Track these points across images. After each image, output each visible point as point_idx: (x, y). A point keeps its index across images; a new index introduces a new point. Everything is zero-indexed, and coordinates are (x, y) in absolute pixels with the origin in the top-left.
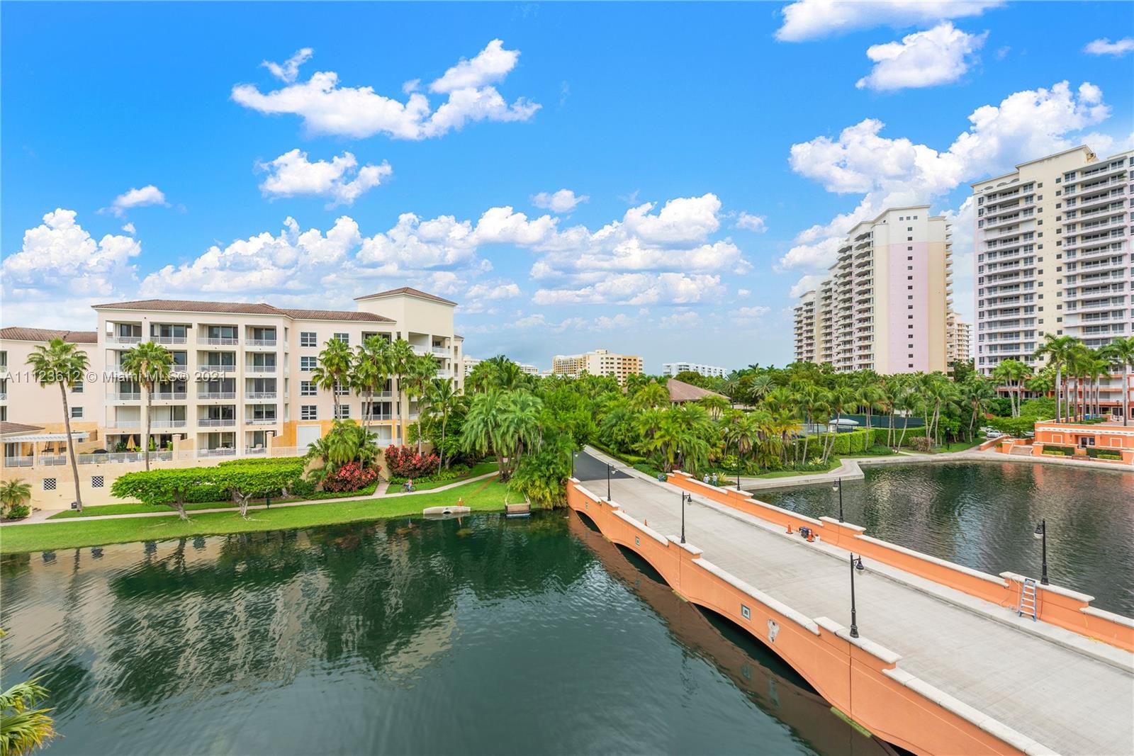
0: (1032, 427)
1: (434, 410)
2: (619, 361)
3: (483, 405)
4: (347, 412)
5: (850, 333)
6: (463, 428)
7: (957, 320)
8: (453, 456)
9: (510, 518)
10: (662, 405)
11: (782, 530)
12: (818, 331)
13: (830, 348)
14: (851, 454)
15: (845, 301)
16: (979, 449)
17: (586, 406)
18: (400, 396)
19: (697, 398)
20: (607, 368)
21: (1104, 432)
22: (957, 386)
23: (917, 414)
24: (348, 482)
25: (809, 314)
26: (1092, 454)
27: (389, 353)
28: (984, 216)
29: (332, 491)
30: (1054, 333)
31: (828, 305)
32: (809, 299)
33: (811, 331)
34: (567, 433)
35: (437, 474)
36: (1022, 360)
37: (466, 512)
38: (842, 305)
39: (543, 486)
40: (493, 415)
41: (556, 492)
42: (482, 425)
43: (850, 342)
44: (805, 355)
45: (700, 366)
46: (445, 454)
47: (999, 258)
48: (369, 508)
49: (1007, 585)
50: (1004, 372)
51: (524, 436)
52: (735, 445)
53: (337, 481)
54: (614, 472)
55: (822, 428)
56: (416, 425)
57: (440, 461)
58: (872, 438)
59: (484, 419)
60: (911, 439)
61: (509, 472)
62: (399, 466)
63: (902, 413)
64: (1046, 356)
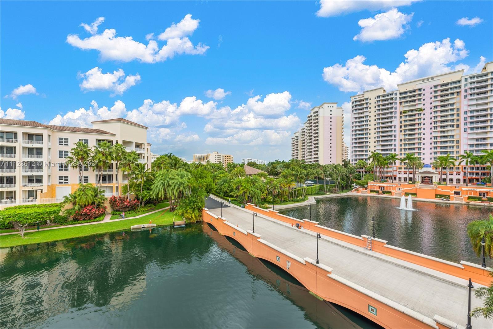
0: (367, 184)
1: (136, 178)
2: (223, 157)
3: (162, 176)
4: (87, 180)
5: (311, 149)
6: (152, 187)
7: (345, 145)
8: (146, 200)
9: (176, 228)
10: (242, 176)
11: (289, 225)
12: (300, 147)
13: (304, 154)
14: (311, 195)
15: (309, 136)
16: (352, 192)
17: (211, 176)
18: (118, 172)
19: (256, 173)
20: (218, 160)
21: (387, 185)
22: (345, 169)
23: (332, 179)
24: (88, 215)
25: (297, 141)
26: (384, 193)
27: (112, 150)
28: (354, 108)
29: (78, 220)
30: (373, 151)
31: (304, 138)
32: (297, 134)
33: (298, 147)
34: (202, 188)
35: (138, 209)
36: (364, 160)
37: (154, 226)
38: (308, 138)
39: (191, 212)
40: (167, 180)
41: (197, 215)
42: (162, 185)
43: (311, 152)
44: (295, 157)
45: (256, 160)
46: (142, 199)
47: (358, 124)
48: (100, 227)
49: (363, 239)
50: (359, 164)
51: (182, 190)
52: (271, 192)
53: (81, 215)
54: (224, 205)
55: (302, 185)
56: (126, 186)
57: (139, 203)
58: (318, 188)
59: (163, 182)
60: (331, 188)
61: (175, 206)
62: (117, 206)
63: (328, 179)
64: (371, 159)
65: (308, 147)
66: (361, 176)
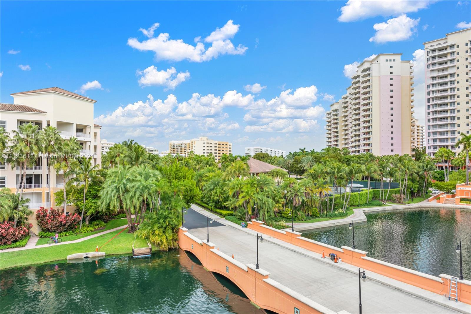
0: (455, 188)
1: (77, 180)
3: (116, 177)
4: (4, 183)
5: (359, 130)
6: (101, 194)
7: (417, 123)
8: (92, 215)
10: (244, 175)
11: (318, 256)
12: (340, 128)
13: (347, 139)
14: (359, 205)
15: (356, 109)
16: (428, 201)
18: (49, 169)
19: (267, 171)
20: (208, 150)
22: (416, 163)
23: (395, 180)
24: (4, 237)
25: (335, 117)
27: (39, 137)
28: (430, 62)
30: (465, 133)
31: (346, 112)
32: (335, 107)
33: (337, 128)
35: (79, 228)
36: (450, 148)
37: (102, 256)
38: (354, 112)
39: (161, 234)
40: (124, 184)
41: (170, 238)
42: (115, 191)
43: (359, 135)
44: (333, 143)
45: (269, 149)
46: (86, 213)
47: (438, 88)
48: (21, 257)
49: (443, 281)
50: (440, 155)
52: (291, 202)
54: (211, 222)
55: (343, 190)
56: (62, 192)
57: (81, 218)
58: (370, 195)
59: (116, 186)
60: (392, 195)
61: (136, 225)
62: (47, 224)
63: (388, 180)
64: (462, 146)
65: (354, 128)
66: (444, 175)
